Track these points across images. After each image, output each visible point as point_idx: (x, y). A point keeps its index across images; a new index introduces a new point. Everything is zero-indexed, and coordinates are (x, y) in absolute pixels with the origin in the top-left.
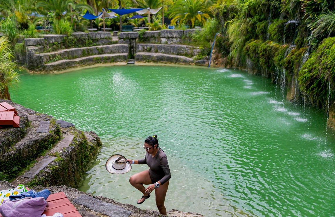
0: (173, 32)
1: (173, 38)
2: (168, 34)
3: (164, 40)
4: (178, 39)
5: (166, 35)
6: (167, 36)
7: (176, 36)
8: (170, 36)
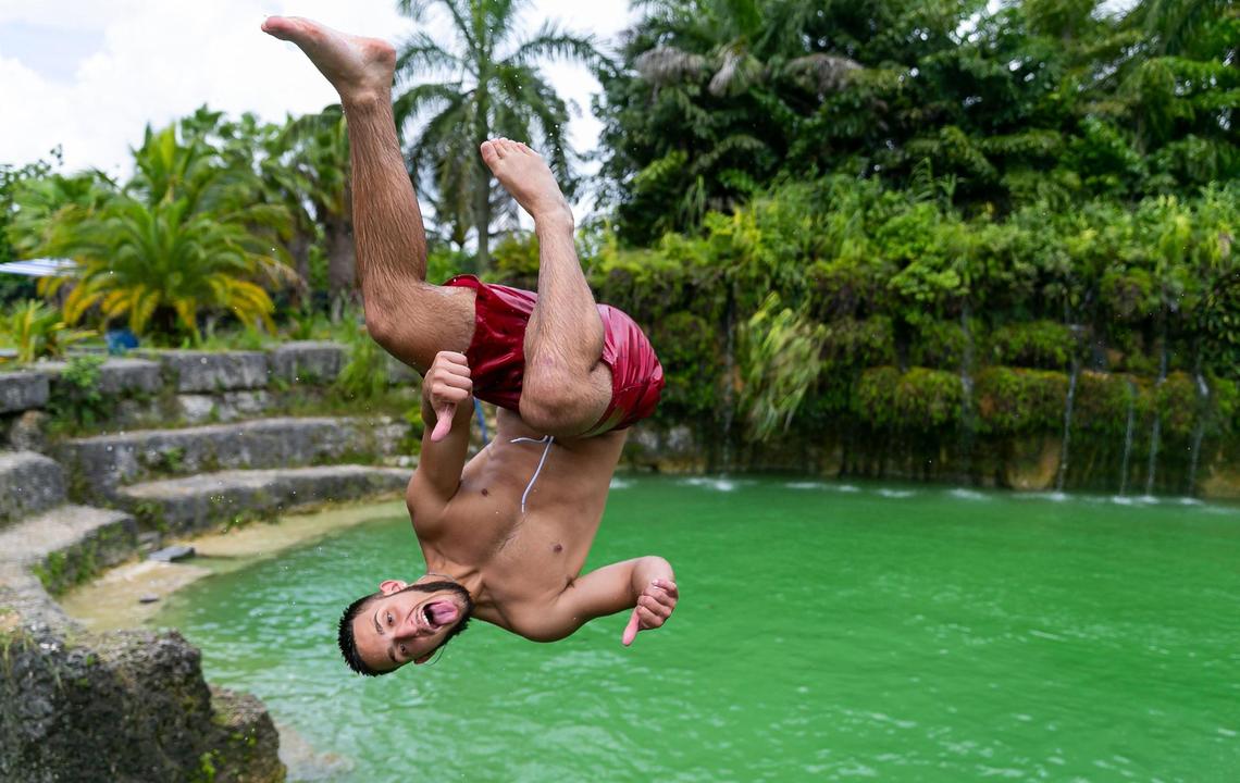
0: (239, 364)
1: (239, 388)
2: (222, 373)
3: (196, 405)
4: (262, 395)
5: (210, 379)
6: (217, 380)
7: (255, 381)
8: (228, 382)
